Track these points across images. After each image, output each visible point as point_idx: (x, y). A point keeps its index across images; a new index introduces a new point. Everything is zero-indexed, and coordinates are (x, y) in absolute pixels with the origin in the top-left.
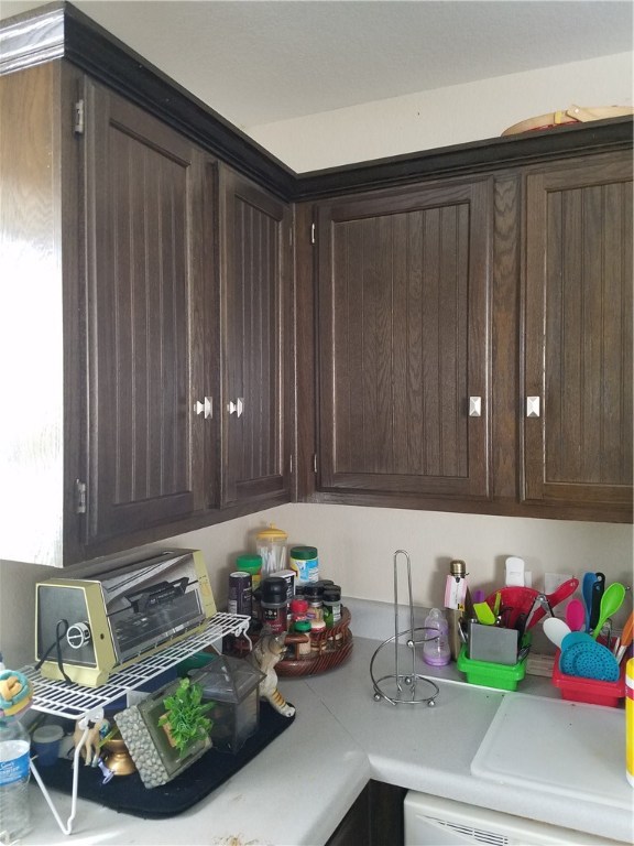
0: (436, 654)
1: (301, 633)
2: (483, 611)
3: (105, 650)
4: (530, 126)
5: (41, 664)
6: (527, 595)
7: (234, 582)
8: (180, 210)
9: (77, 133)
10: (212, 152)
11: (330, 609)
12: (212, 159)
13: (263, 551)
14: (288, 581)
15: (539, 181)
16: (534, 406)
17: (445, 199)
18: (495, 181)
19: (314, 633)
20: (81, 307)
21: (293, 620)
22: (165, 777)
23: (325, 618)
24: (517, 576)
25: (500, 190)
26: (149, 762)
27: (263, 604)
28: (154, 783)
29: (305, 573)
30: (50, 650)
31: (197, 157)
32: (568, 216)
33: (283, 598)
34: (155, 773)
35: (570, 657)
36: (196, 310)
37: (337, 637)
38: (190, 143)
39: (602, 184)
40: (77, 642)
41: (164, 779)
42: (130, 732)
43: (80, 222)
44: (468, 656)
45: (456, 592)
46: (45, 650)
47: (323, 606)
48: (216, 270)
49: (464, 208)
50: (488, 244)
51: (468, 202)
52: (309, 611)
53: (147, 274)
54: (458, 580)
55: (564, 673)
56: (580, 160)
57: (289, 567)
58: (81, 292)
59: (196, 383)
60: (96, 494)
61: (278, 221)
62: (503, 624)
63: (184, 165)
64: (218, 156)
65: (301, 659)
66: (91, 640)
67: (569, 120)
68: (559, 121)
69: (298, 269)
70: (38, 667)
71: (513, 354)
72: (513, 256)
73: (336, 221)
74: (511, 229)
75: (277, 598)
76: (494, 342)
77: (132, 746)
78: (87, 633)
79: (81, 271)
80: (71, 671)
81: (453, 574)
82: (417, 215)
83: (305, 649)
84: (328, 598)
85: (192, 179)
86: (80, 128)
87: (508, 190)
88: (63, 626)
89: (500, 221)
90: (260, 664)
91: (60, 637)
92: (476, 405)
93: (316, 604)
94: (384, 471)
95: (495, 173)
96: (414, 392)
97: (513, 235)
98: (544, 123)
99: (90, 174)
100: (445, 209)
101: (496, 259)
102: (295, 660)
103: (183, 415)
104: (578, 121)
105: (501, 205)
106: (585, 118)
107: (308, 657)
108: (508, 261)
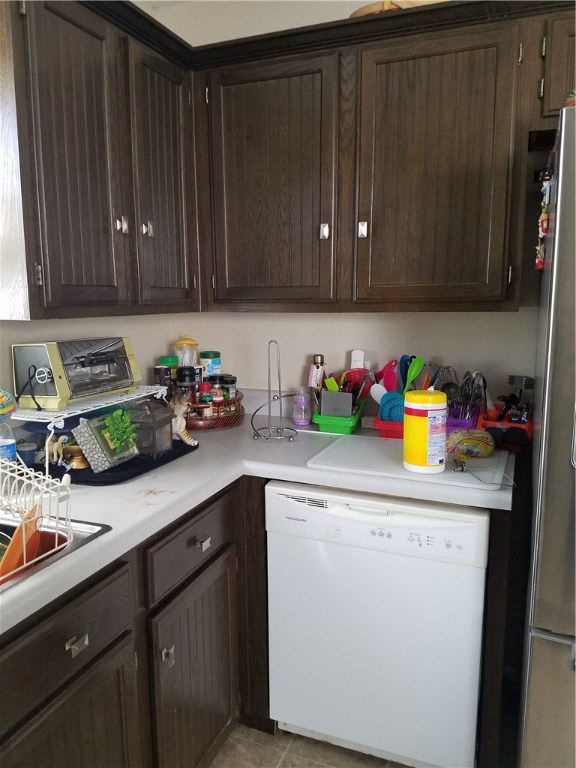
0: (301, 418)
1: (205, 402)
2: (331, 384)
3: (63, 386)
4: (367, 12)
5: (19, 397)
6: (362, 372)
7: (157, 371)
8: (99, 73)
9: (22, 14)
10: (123, 29)
11: (228, 390)
12: (123, 34)
13: (179, 354)
14: (197, 371)
15: (371, 55)
16: (363, 229)
17: (304, 69)
18: (340, 55)
19: (215, 403)
20: (31, 142)
21: (201, 395)
22: (107, 464)
23: (224, 396)
24: (359, 362)
25: (344, 62)
26: (96, 456)
27: (178, 383)
28: (101, 469)
29: (209, 368)
30: (25, 387)
31: (111, 33)
32: (390, 83)
33: (193, 380)
34: (100, 462)
35: (387, 409)
36: (113, 150)
37: (233, 409)
38: (106, 22)
39: (414, 58)
40: (43, 379)
41: (107, 466)
42: (83, 439)
43: (27, 81)
44: (320, 414)
45: (316, 374)
46: (21, 389)
47: (222, 388)
48: (129, 121)
49: (318, 76)
50: (334, 105)
51: (320, 71)
52: (212, 390)
53: (75, 121)
54: (318, 367)
55: (382, 420)
56: (400, 39)
57: (199, 363)
58: (30, 132)
59: (115, 206)
60: (49, 274)
61: (179, 85)
62: (343, 391)
63: (101, 39)
64: (128, 33)
65: (206, 419)
66: (52, 378)
67: (394, 7)
68: (386, 8)
69: (197, 124)
70: (17, 399)
71: (352, 191)
72: (353, 114)
73: (224, 86)
74: (351, 93)
75: (187, 379)
76: (339, 182)
77: (84, 448)
78: (50, 373)
79: (30, 116)
80: (40, 400)
81: (315, 363)
82: (284, 81)
83: (208, 412)
84: (227, 382)
85: (108, 51)
86: (24, 11)
87: (349, 63)
88: (32, 370)
89: (344, 86)
90: (173, 411)
91: (32, 378)
92: (325, 231)
93: (217, 386)
94: (262, 285)
95: (341, 49)
96: (283, 223)
97: (353, 98)
98: (376, 9)
99: (33, 50)
100: (305, 77)
101: (340, 118)
102: (201, 420)
103: (107, 231)
104: (400, 9)
105: (344, 75)
106: (404, 7)
107: (211, 419)
108: (349, 118)
